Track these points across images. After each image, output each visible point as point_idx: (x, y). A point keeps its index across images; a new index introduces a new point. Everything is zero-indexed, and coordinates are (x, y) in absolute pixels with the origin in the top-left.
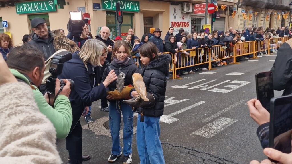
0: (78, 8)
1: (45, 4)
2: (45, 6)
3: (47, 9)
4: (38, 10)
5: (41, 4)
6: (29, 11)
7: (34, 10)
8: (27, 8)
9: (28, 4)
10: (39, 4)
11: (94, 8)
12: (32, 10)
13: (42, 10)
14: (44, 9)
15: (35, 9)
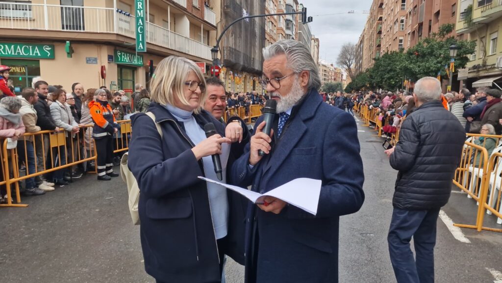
0: (87, 58)
1: (36, 48)
2: (36, 51)
3: (39, 55)
4: (24, 55)
5: (29, 47)
6: (6, 54)
7: (16, 54)
8: (4, 50)
9: (6, 46)
10: (25, 48)
11: (109, 60)
12: (13, 54)
13: (31, 54)
14: (34, 55)
15: (19, 53)
